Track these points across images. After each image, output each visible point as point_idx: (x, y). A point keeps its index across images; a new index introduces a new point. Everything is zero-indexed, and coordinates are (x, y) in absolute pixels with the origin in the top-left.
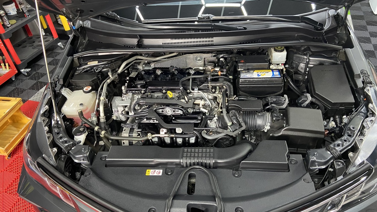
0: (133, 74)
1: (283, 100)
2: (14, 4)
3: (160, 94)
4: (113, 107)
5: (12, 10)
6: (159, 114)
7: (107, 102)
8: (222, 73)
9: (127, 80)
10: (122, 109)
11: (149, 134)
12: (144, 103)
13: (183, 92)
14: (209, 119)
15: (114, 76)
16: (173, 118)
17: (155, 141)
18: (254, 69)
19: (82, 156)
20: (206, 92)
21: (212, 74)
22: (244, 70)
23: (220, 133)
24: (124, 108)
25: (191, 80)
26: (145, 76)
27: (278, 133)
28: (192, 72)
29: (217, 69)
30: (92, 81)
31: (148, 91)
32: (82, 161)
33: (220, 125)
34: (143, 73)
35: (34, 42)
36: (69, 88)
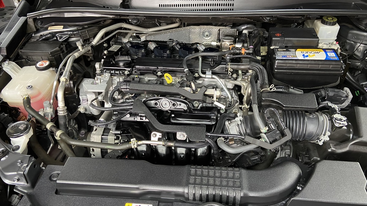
0: (114, 48)
1: (344, 96)
3: (153, 78)
4: (80, 94)
6: (150, 108)
7: (72, 86)
8: (247, 51)
9: (105, 55)
10: (94, 97)
11: (133, 140)
12: (128, 90)
13: (190, 75)
14: (227, 120)
15: (86, 48)
16: (173, 115)
17: (142, 151)
18: (296, 48)
19: (16, 173)
20: (223, 78)
21: (232, 51)
22: (280, 48)
23: (248, 144)
24: (96, 96)
25: (200, 59)
26: (131, 50)
27: (341, 149)
28: (201, 48)
29: (239, 46)
30: (51, 53)
31: (136, 72)
32: (16, 181)
33: (248, 131)
34: (129, 45)
36: (15, 62)
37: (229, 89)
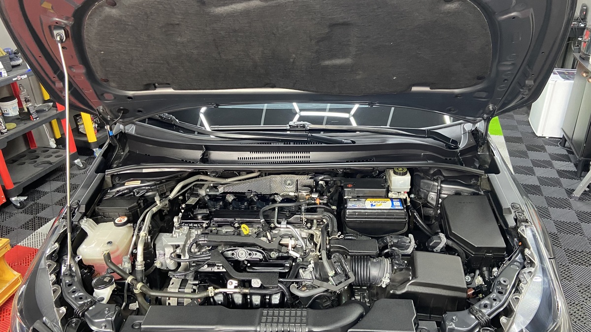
0: (191, 201)
1: (408, 242)
2: (16, 101)
3: (230, 230)
4: (157, 249)
5: (12, 109)
6: (227, 258)
7: (149, 240)
8: (321, 201)
9: (183, 208)
10: (172, 250)
11: (210, 288)
12: (206, 242)
13: (265, 226)
14: (301, 268)
15: (163, 203)
16: (249, 265)
17: (219, 301)
18: (366, 197)
19: (104, 320)
20: (298, 228)
21: (307, 202)
22: (353, 197)
23: (317, 287)
24: (174, 250)
25: (277, 210)
26: (209, 203)
27: (401, 290)
28: (279, 199)
29: (315, 196)
30: (129, 209)
31: (213, 224)
32: (103, 328)
33: (318, 276)
34: (207, 198)
35: (38, 157)
36: (93, 219)
37: (303, 238)
